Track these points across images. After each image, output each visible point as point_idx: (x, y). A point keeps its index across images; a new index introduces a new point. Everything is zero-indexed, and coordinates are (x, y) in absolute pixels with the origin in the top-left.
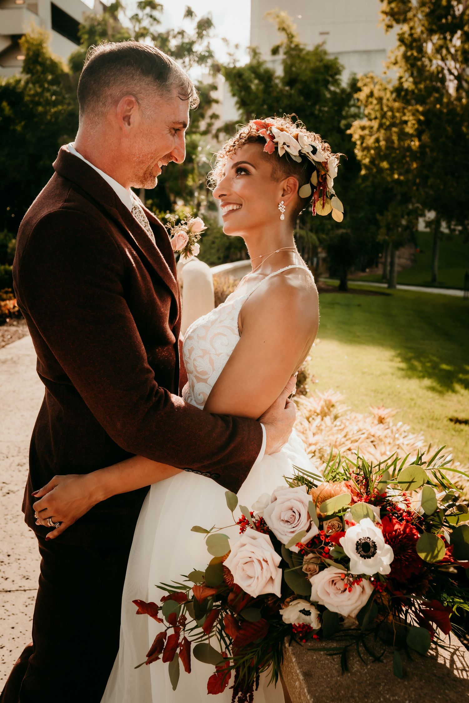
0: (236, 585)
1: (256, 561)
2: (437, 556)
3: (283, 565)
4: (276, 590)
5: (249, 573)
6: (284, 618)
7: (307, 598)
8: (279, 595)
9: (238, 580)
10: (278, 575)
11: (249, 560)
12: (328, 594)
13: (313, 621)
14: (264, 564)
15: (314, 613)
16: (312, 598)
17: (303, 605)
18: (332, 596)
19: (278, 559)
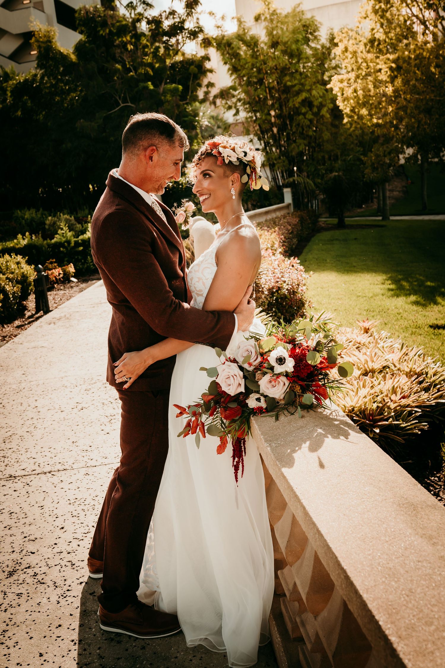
0: (224, 391)
1: (231, 377)
2: (316, 361)
3: (245, 377)
4: (242, 389)
5: (229, 383)
6: (249, 405)
7: (258, 392)
8: (244, 391)
9: (224, 388)
10: (243, 382)
11: (228, 377)
12: (268, 388)
13: (263, 404)
14: (235, 377)
15: (262, 399)
16: (261, 392)
17: (258, 396)
18: (270, 389)
19: (241, 373)
